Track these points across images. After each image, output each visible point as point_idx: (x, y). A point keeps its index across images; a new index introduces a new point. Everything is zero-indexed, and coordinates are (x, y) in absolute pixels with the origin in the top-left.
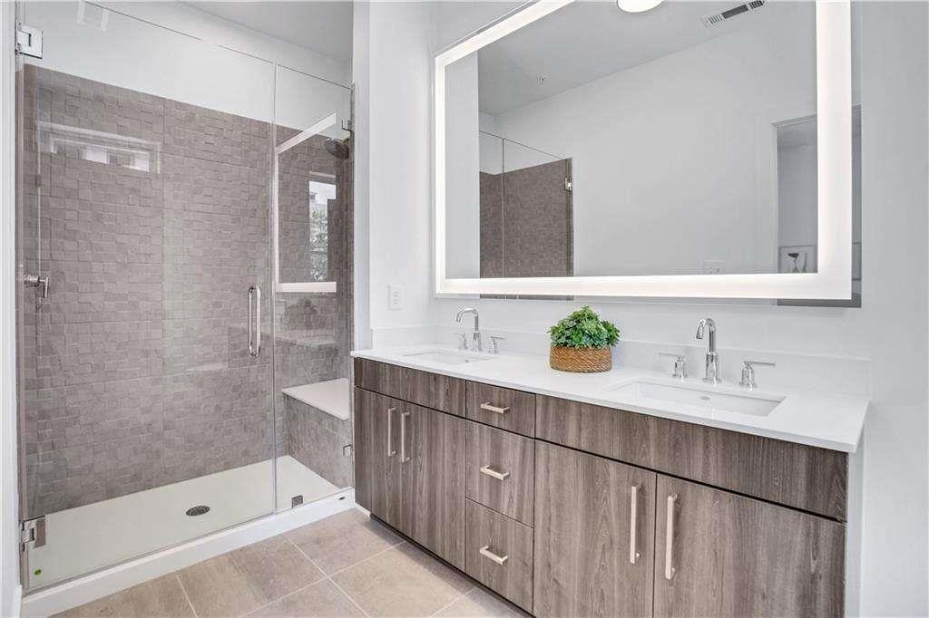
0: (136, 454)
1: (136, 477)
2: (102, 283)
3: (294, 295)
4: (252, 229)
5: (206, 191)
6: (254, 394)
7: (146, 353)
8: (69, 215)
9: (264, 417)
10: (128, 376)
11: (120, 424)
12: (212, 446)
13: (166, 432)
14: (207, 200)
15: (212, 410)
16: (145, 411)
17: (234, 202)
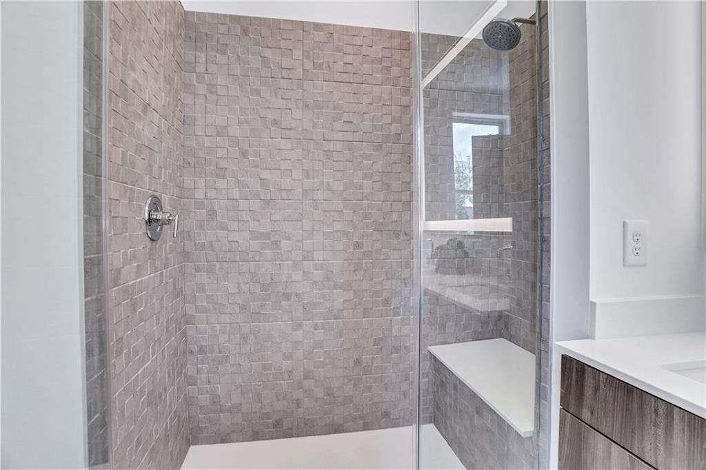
0: (278, 400)
1: (278, 424)
2: (248, 221)
3: (444, 234)
4: (395, 157)
5: (346, 117)
6: (397, 350)
7: (288, 297)
8: (221, 153)
9: (407, 378)
10: (271, 319)
11: (265, 367)
12: (351, 402)
13: (305, 381)
14: (347, 127)
15: (352, 364)
16: (288, 357)
17: (375, 127)
